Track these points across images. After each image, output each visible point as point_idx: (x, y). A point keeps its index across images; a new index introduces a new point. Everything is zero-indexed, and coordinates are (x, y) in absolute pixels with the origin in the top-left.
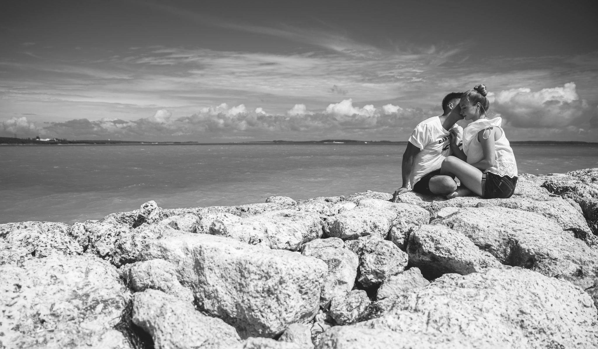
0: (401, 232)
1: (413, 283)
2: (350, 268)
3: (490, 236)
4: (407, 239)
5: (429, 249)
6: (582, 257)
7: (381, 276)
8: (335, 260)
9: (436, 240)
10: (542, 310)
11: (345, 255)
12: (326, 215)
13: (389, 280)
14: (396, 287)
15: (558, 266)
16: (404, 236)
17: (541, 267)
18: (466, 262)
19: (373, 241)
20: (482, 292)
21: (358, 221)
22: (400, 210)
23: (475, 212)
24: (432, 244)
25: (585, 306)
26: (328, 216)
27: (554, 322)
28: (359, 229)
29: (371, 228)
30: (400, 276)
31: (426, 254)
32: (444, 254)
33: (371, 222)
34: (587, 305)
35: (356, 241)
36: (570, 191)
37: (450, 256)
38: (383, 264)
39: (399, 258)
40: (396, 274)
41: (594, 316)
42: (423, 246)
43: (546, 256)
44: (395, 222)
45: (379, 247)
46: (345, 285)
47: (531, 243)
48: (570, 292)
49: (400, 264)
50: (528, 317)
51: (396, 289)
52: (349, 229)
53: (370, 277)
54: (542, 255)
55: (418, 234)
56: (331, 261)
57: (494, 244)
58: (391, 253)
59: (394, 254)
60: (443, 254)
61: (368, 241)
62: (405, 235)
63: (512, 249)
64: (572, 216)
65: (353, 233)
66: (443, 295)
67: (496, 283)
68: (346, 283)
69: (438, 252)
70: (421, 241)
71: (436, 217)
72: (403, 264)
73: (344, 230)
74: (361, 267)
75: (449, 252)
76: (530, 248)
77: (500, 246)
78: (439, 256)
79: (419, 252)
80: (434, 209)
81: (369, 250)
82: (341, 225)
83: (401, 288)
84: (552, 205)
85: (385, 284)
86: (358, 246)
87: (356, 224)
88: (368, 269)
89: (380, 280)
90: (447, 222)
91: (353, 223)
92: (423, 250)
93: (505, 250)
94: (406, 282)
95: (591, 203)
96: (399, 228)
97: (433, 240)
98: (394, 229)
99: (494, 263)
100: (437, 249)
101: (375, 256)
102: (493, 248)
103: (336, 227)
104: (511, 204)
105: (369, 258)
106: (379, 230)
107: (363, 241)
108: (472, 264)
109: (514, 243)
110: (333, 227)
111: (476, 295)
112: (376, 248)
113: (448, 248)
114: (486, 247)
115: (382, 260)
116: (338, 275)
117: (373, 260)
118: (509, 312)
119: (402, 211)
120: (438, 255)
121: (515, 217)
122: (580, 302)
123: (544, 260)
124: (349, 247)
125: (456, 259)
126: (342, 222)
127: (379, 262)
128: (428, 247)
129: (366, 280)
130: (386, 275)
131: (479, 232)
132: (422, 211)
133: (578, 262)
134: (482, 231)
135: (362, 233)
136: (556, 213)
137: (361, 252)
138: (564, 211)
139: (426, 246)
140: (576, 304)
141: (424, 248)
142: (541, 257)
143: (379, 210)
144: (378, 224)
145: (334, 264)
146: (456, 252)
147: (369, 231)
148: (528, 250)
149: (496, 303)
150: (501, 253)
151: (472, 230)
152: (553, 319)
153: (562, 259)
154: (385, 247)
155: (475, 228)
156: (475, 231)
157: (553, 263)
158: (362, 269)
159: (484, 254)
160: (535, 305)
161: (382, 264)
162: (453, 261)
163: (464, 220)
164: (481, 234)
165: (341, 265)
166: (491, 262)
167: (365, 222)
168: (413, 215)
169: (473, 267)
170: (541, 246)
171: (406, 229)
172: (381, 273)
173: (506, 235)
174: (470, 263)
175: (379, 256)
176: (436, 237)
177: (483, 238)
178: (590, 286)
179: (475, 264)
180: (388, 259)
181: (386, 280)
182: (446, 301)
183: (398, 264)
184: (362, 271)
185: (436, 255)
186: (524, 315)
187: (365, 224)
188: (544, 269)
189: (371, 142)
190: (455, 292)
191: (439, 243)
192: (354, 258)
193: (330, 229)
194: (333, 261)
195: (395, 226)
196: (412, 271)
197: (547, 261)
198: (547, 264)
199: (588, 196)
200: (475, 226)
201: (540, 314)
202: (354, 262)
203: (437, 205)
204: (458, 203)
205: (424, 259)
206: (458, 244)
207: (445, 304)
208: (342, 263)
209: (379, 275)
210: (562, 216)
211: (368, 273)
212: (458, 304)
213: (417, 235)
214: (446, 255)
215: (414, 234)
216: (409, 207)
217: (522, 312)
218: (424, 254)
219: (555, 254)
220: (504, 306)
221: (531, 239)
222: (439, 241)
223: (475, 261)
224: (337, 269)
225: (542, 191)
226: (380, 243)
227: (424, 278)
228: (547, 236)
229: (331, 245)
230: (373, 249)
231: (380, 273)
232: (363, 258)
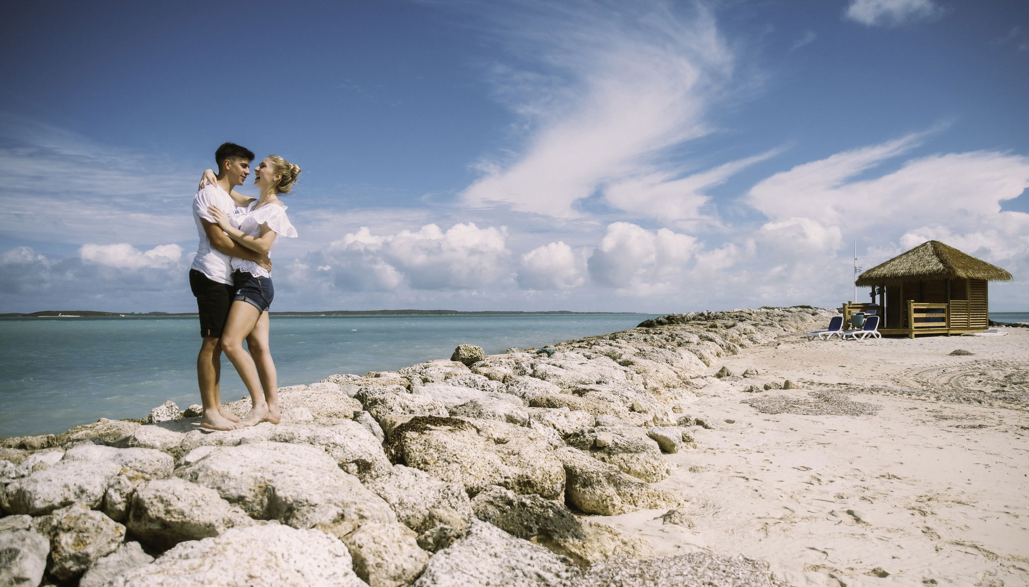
0: (121, 494)
1: (131, 563)
2: (35, 557)
3: (243, 485)
4: (130, 503)
5: (156, 513)
6: (345, 499)
7: (85, 560)
8: (10, 550)
9: (167, 501)
10: (276, 570)
11: (28, 541)
12: (9, 478)
13: (96, 565)
14: (106, 572)
15: (316, 513)
16: (125, 499)
17: (298, 517)
18: (206, 524)
19: (73, 515)
20: (208, 562)
21: (55, 485)
22: (127, 461)
23: (231, 453)
24: (161, 506)
25: (337, 556)
26: (13, 478)
27: (289, 581)
28: (57, 497)
29: (75, 493)
30: (112, 557)
31: (154, 520)
32: (176, 518)
33: (75, 485)
34: (339, 554)
35: (48, 516)
36: (379, 404)
37: (184, 520)
38: (86, 544)
39: (110, 532)
40: (107, 555)
41: (347, 565)
42: (149, 511)
43: (305, 503)
44: (112, 482)
45: (80, 521)
46: (27, 583)
47: (290, 488)
48: (318, 543)
49: (112, 540)
50: (258, 580)
51: (107, 574)
52: (42, 499)
53: (69, 564)
54: (300, 503)
55: (143, 495)
56: (4, 553)
57: (248, 495)
58: (98, 527)
59: (102, 529)
60: (174, 518)
61: (65, 515)
62: (127, 497)
63: (269, 499)
64: (362, 442)
65: (47, 504)
66: (159, 572)
67: (229, 547)
68: (28, 579)
69: (169, 516)
70: (147, 503)
71: (183, 463)
72: (117, 539)
73: (33, 502)
74: (53, 553)
75: (183, 514)
76: (288, 495)
77: (256, 496)
78: (170, 521)
79: (145, 519)
80: (184, 451)
81: (66, 527)
82: (28, 495)
83: (113, 572)
84: (337, 431)
85: (90, 571)
86: (50, 524)
87: (52, 491)
88: (64, 554)
89: (83, 567)
90: (191, 471)
91: (47, 490)
92: (149, 516)
93: (262, 501)
94: (121, 563)
95: (391, 421)
96: (118, 489)
97: (162, 501)
98: (111, 491)
99: (242, 520)
100: (168, 512)
101: (74, 535)
102: (247, 499)
103: (19, 498)
104: (287, 435)
105: (66, 540)
106: (88, 494)
107: (59, 516)
108: (213, 526)
109: (270, 491)
110: (15, 499)
111: (200, 566)
112: (76, 524)
113: (181, 510)
114: (239, 500)
115: (85, 539)
116: (15, 571)
117: (70, 541)
118: (236, 579)
119: (130, 462)
120: (168, 520)
121: (281, 455)
122: (330, 552)
123: (302, 508)
124: (37, 526)
125: (192, 522)
126: (29, 489)
127: (80, 542)
128: (156, 510)
129: (64, 570)
130: (92, 558)
131: (230, 481)
132: (162, 457)
133: (340, 504)
134: (234, 480)
135: (61, 503)
136: (342, 440)
137: (54, 533)
138: (353, 437)
139: (152, 510)
140: (326, 555)
141: (150, 513)
142: (300, 504)
143: (94, 464)
144: (86, 487)
145: (9, 555)
146: (192, 513)
147: (72, 498)
148: (285, 498)
149: (222, 572)
150: (258, 505)
151: (221, 479)
152: (287, 578)
153: (323, 504)
154: (90, 521)
155: (224, 476)
156: (224, 481)
157: (311, 511)
158: (55, 555)
159: (231, 511)
160: (268, 567)
161: (84, 544)
162: (189, 525)
163: (214, 467)
164: (232, 483)
165: (20, 556)
166: (239, 520)
167: (66, 486)
168: (147, 464)
169: (214, 530)
170: (300, 491)
171: (129, 489)
172: (84, 556)
173: (263, 481)
174: (211, 525)
175: (81, 535)
176: (167, 496)
177: (234, 488)
178: (348, 532)
179: (216, 525)
180: (93, 536)
181: (92, 565)
182: (160, 580)
183: (109, 540)
184: (55, 558)
185: (167, 521)
186: (253, 579)
187: (66, 489)
188: (301, 519)
189: (133, 314)
190: (174, 567)
191: (170, 505)
192: (43, 543)
193: (9, 502)
194: (8, 552)
195: (112, 486)
196: (129, 547)
197: (305, 508)
198: (305, 513)
199: (398, 410)
200: (225, 473)
201: (273, 575)
202: (42, 547)
203: (189, 444)
204: (218, 439)
205: (151, 527)
206: (196, 501)
207: (158, 584)
208: (21, 552)
209: (81, 560)
210: (349, 444)
211: (65, 559)
212: (176, 580)
213: (141, 497)
214: (179, 518)
215: (138, 495)
216: (142, 453)
217: (251, 577)
218: (151, 520)
219: (315, 499)
220: (231, 573)
221: (291, 483)
222: (170, 502)
223: (217, 521)
224: (13, 562)
225: (352, 404)
226: (82, 516)
227: (145, 554)
228: (313, 476)
229: (8, 527)
230: (72, 525)
231: (82, 557)
232: (57, 541)
